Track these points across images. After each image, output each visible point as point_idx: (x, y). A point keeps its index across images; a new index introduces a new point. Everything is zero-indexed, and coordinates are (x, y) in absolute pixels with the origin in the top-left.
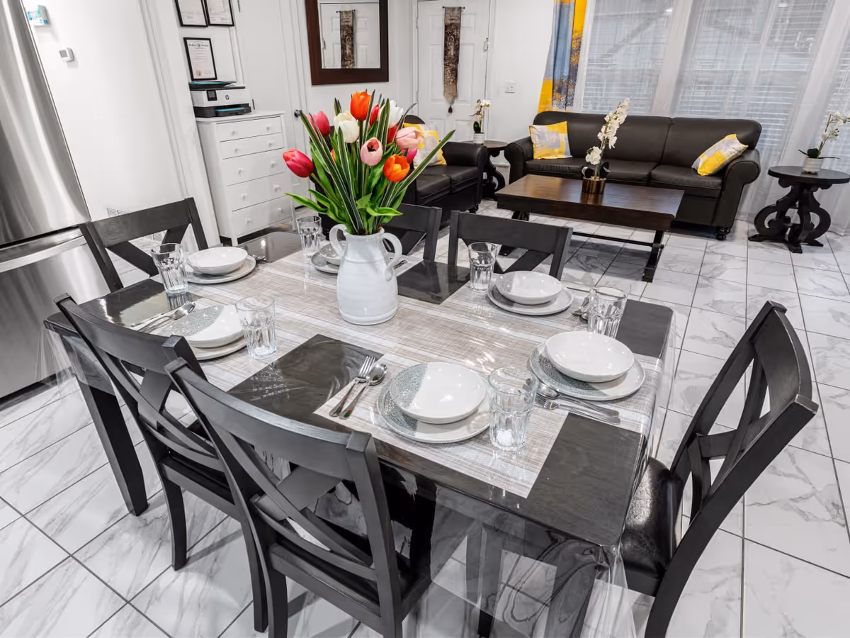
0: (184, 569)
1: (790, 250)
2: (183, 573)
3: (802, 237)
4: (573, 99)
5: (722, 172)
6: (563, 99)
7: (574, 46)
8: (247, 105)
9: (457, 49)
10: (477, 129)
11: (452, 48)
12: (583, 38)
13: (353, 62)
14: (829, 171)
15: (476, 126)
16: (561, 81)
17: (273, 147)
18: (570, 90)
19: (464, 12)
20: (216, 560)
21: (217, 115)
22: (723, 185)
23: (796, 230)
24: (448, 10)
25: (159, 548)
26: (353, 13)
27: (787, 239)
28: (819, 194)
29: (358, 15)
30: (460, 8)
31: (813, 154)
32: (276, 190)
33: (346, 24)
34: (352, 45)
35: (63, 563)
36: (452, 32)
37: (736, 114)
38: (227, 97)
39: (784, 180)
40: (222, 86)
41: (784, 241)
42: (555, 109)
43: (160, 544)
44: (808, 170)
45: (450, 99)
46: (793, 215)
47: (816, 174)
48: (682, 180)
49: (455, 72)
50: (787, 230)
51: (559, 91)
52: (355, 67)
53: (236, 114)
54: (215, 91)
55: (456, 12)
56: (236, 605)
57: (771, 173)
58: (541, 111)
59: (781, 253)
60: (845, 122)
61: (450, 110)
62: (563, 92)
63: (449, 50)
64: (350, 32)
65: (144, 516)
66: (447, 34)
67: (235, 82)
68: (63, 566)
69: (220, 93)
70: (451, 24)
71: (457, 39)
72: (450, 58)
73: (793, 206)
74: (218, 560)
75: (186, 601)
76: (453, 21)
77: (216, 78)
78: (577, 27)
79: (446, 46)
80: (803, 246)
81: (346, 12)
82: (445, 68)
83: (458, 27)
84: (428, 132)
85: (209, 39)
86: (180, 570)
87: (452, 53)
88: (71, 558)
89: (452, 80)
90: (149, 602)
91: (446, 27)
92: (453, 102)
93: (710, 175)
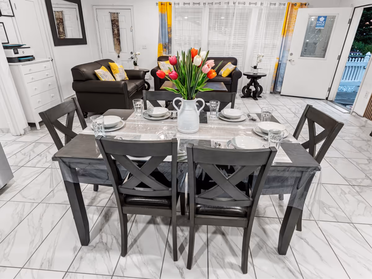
0: (127, 255)
1: (254, 99)
2: (128, 257)
3: (257, 95)
4: (171, 51)
5: (230, 75)
6: (167, 51)
7: (169, 30)
8: (32, 56)
9: (118, 30)
10: (135, 64)
11: (116, 30)
12: (172, 27)
13: (65, 35)
14: (260, 73)
15: (135, 63)
16: (165, 44)
17: (49, 76)
18: (170, 48)
19: (119, 15)
20: (138, 247)
21: (20, 61)
22: (232, 80)
23: (255, 93)
24: (112, 14)
25: (109, 253)
26: (62, 12)
27: (252, 96)
28: (259, 81)
29: (64, 13)
30: (118, 13)
31: (255, 67)
32: (53, 97)
33: (59, 17)
34: (64, 27)
35: (66, 276)
36: (115, 23)
37: (228, 55)
38: (23, 52)
39: (249, 76)
40: (20, 46)
41: (251, 97)
42: (164, 55)
43: (108, 251)
44: (254, 73)
45: (118, 51)
46: (253, 88)
47: (257, 74)
48: (219, 79)
49: (119, 41)
50: (251, 93)
51: (165, 48)
52: (66, 38)
53: (29, 60)
54: (17, 49)
55: (116, 15)
56: (159, 257)
57: (244, 74)
58: (159, 56)
59: (251, 101)
60: (262, 57)
61: (119, 57)
62: (167, 48)
63: (114, 31)
64: (61, 21)
65: (90, 244)
66: (113, 24)
67: (25, 45)
68: (67, 277)
69: (19, 50)
70: (114, 20)
71: (118, 26)
72: (115, 34)
73: (252, 85)
74: (139, 246)
75: (138, 265)
76: (115, 19)
77: (8, 43)
78: (169, 23)
79: (113, 29)
80: (258, 98)
81: (57, 12)
82: (114, 39)
83: (118, 21)
84: (120, 66)
85: (3, 23)
86: (126, 256)
87: (116, 32)
88: (67, 273)
89: (118, 44)
90: (122, 272)
91: (112, 21)
92: (119, 53)
93: (227, 77)
